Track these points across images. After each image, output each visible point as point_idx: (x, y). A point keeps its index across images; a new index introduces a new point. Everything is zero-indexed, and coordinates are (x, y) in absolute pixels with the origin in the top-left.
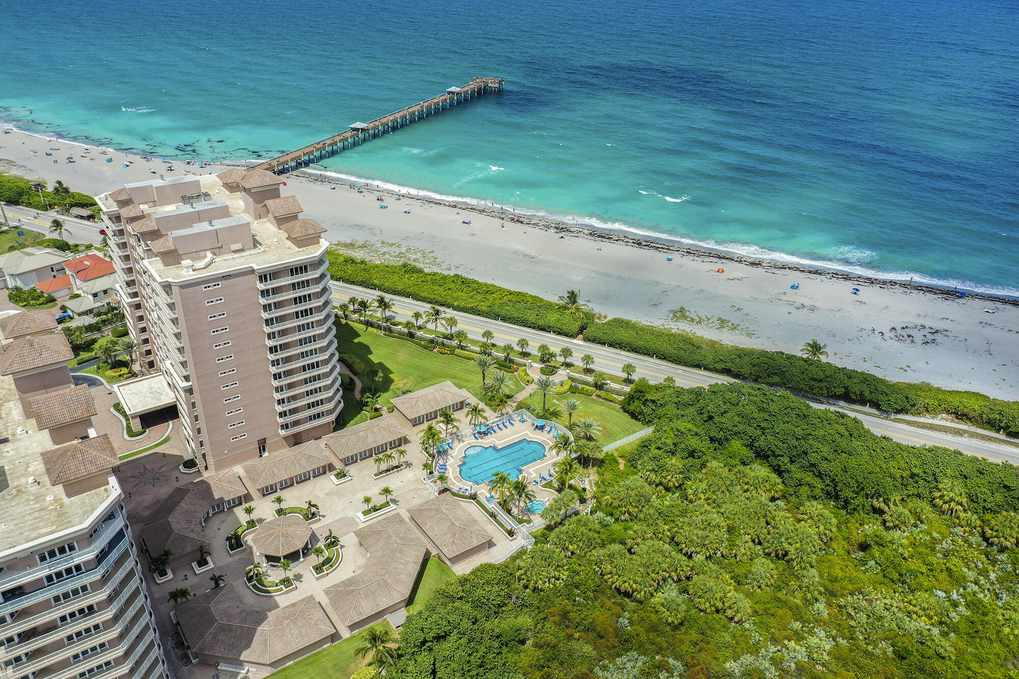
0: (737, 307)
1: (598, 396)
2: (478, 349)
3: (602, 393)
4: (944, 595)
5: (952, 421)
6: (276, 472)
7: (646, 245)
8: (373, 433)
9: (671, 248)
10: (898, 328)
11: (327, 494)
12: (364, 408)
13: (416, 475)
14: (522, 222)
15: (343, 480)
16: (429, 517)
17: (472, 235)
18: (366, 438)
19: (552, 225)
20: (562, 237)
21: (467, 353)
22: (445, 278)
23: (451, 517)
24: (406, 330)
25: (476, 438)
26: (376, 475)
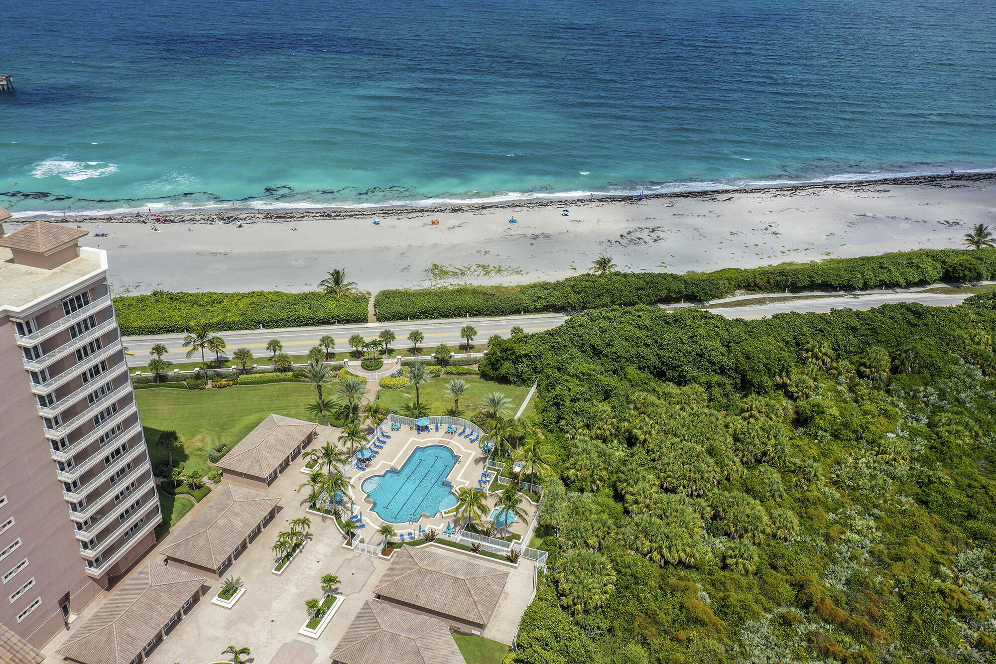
0: (483, 250)
1: (448, 373)
2: (270, 367)
3: (448, 369)
4: (894, 436)
5: (748, 294)
6: (133, 632)
7: (336, 216)
8: (236, 514)
9: (365, 213)
10: (625, 234)
11: (227, 627)
12: (177, 490)
13: (329, 545)
14: (173, 221)
15: (236, 597)
16: (416, 586)
17: (123, 246)
18: (232, 526)
19: (215, 217)
20: (240, 226)
21: (258, 375)
22: (142, 300)
23: (445, 573)
24: (150, 374)
25: (363, 469)
26: (278, 569)
